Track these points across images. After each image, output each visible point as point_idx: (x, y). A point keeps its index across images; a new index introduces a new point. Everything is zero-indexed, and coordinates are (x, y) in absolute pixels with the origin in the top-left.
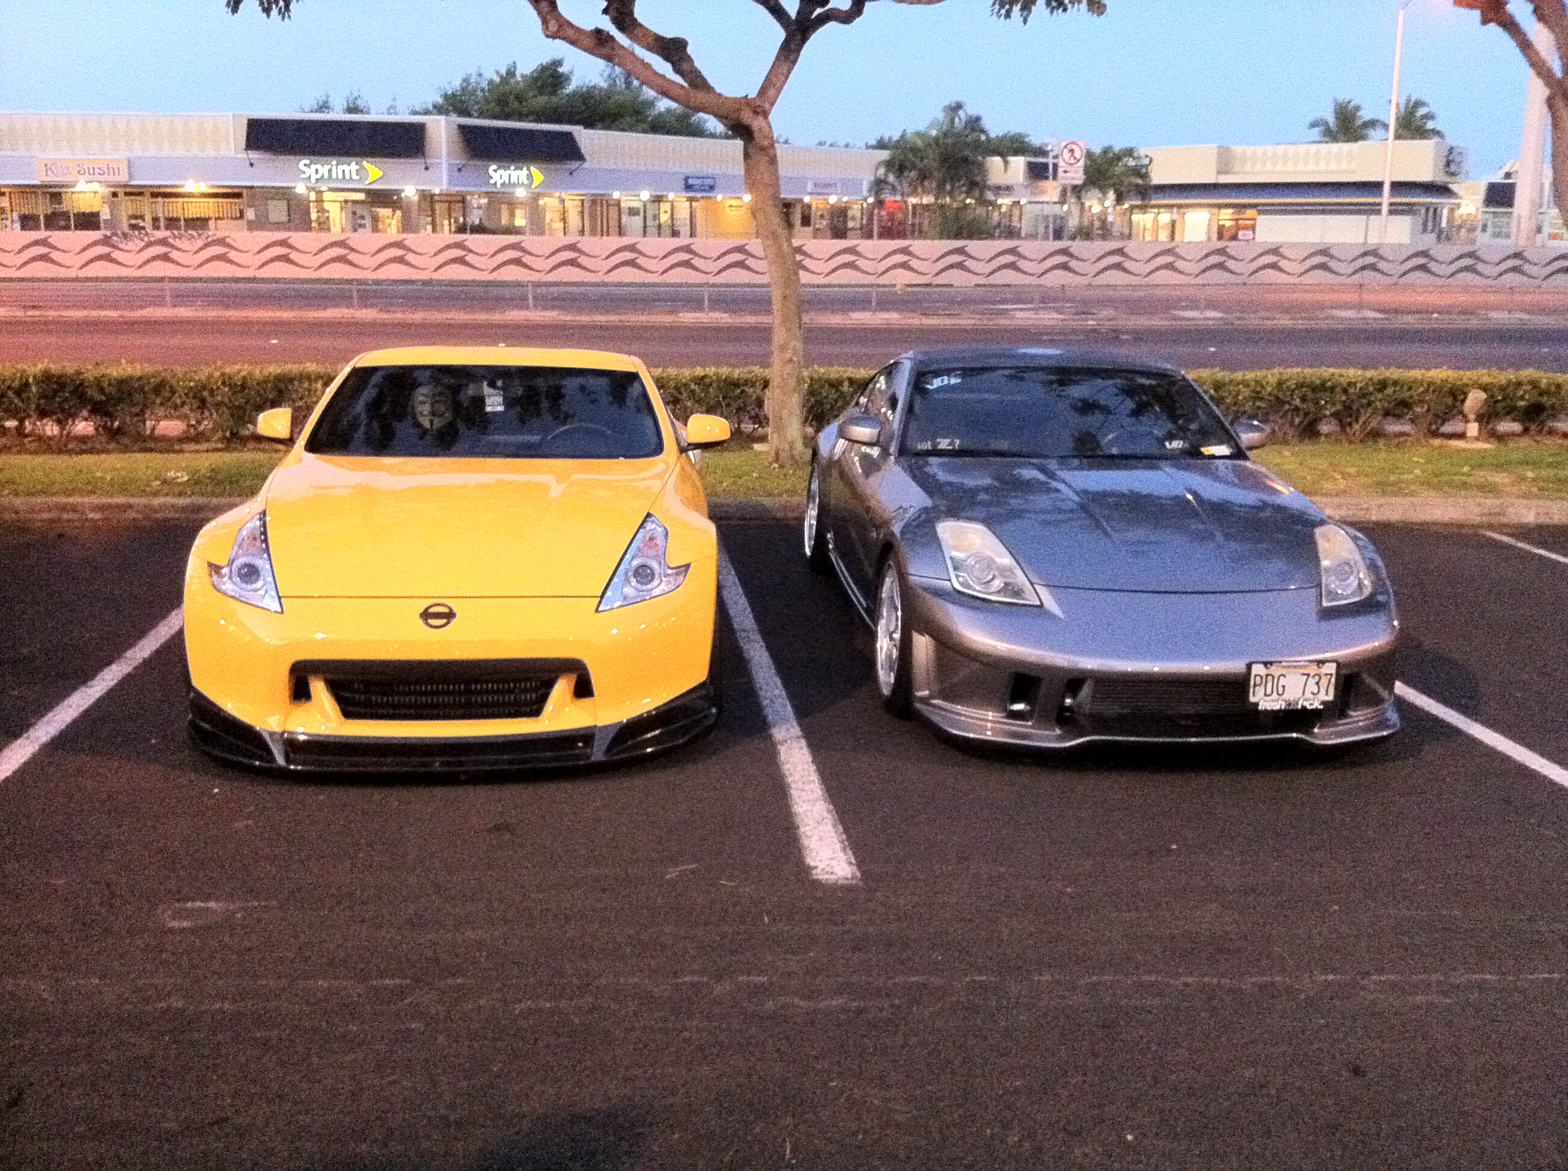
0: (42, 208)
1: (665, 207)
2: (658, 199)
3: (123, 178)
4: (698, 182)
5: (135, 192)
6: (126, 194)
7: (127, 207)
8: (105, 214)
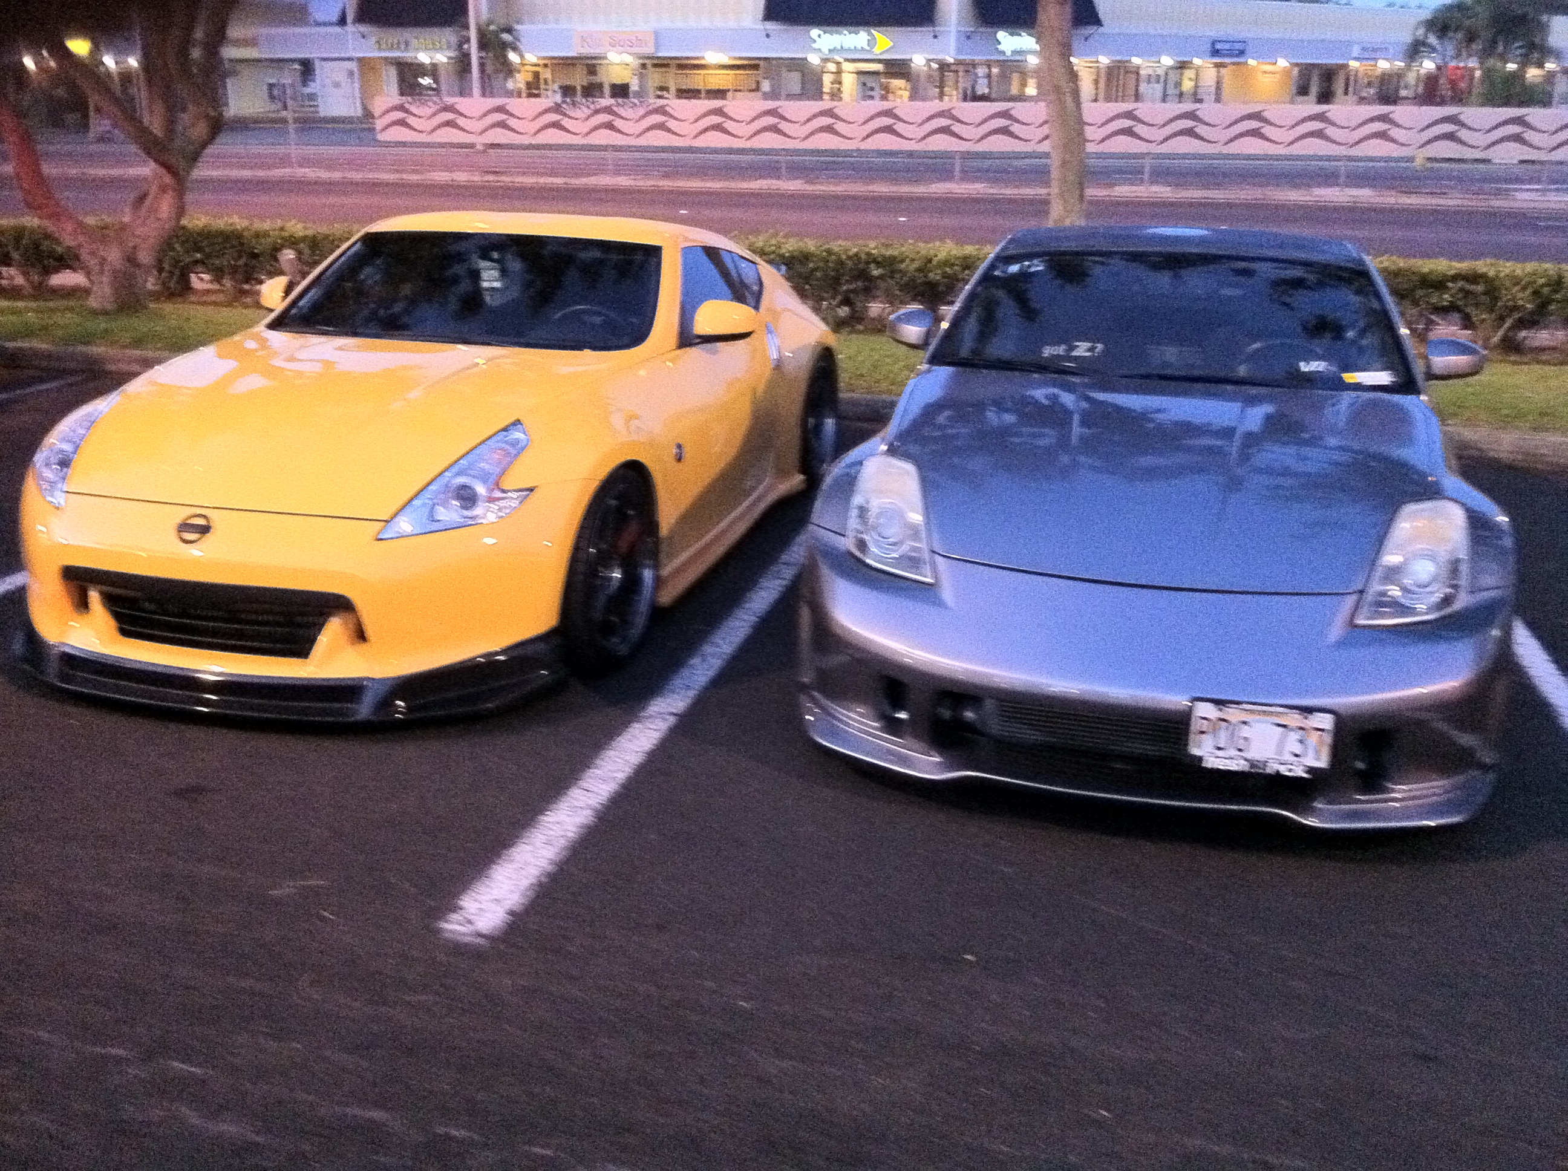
0: (579, 79)
1: (1189, 73)
2: (1182, 66)
3: (649, 50)
4: (1227, 46)
5: (662, 64)
6: (655, 66)
7: (655, 78)
8: (634, 87)
